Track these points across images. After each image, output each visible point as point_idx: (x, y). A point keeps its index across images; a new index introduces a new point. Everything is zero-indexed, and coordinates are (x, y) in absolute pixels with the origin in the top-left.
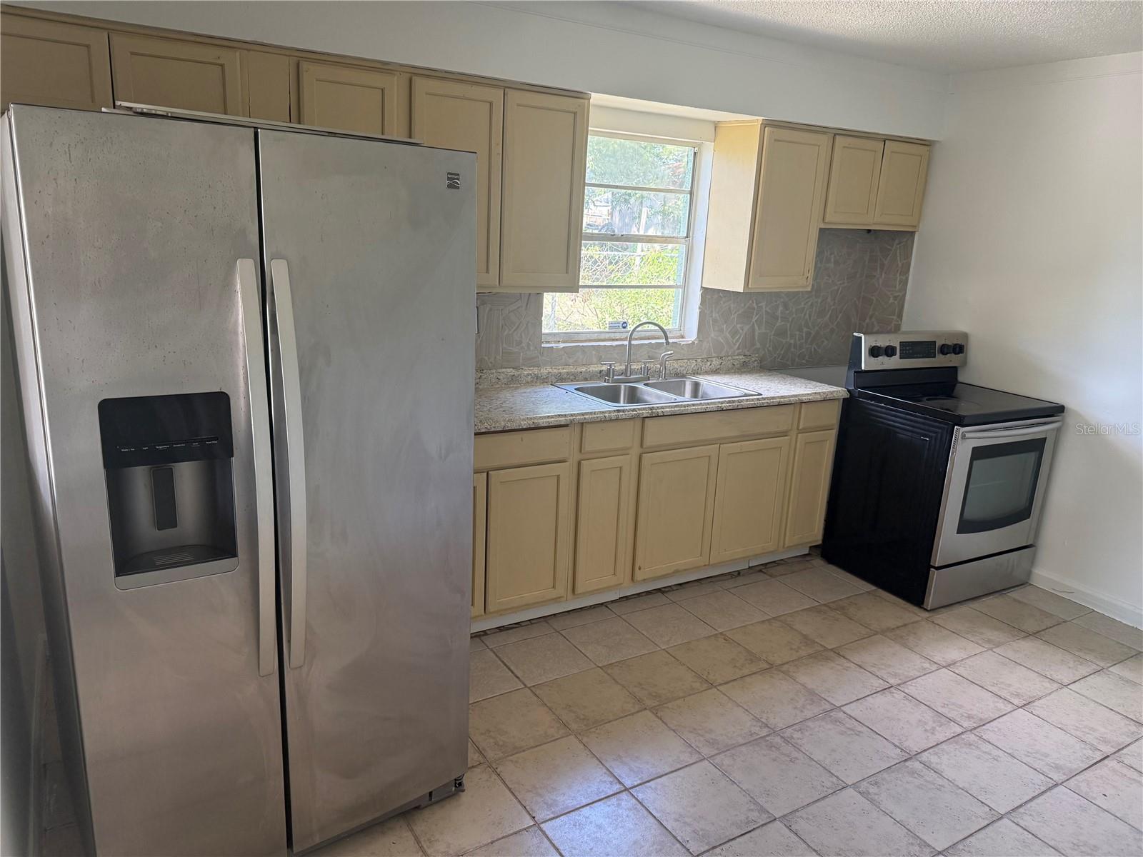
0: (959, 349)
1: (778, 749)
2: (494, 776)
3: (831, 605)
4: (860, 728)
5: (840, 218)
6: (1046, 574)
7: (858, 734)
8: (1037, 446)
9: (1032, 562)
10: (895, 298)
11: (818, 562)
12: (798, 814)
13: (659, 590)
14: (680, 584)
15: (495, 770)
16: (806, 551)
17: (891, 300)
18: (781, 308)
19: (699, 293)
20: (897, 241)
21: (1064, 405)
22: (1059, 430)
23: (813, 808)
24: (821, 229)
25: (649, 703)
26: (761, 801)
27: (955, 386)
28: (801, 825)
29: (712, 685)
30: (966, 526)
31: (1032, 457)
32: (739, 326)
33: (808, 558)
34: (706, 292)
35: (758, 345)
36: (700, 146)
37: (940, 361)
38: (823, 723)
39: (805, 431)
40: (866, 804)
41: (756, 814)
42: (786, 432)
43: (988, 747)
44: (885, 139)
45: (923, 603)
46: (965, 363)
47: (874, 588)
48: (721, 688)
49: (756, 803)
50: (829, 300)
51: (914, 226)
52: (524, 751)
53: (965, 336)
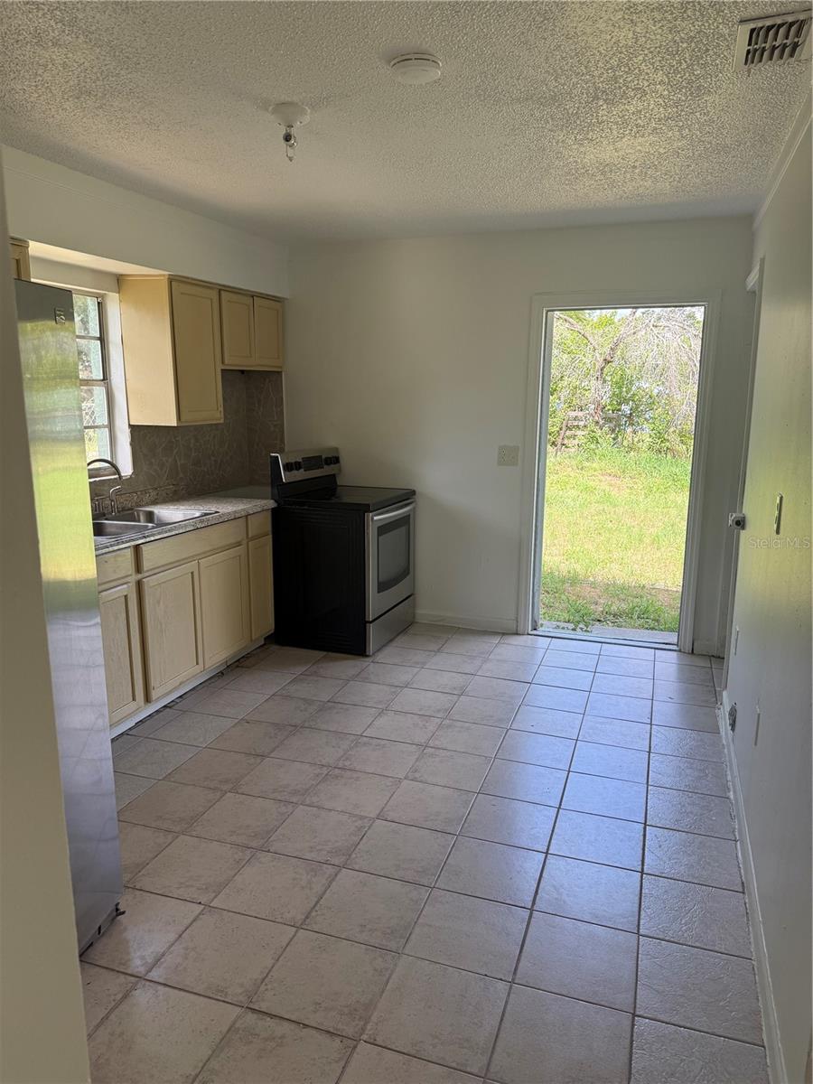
0: (336, 460)
1: (342, 777)
2: (138, 893)
3: (306, 673)
4: (383, 742)
5: (235, 362)
6: (424, 611)
7: (384, 746)
8: (405, 521)
9: (414, 606)
10: (275, 426)
11: (275, 647)
12: (385, 809)
13: (165, 706)
14: (180, 697)
15: (134, 888)
16: (263, 643)
17: (272, 429)
18: (192, 441)
19: (128, 431)
20: (267, 380)
21: (415, 489)
22: (414, 508)
23: (391, 803)
24: (222, 370)
25: (225, 787)
26: (357, 812)
27: (336, 489)
28: (391, 815)
29: (263, 756)
30: (382, 587)
31: (403, 529)
32: (164, 459)
33: (266, 647)
34: (134, 429)
35: (181, 475)
36: (103, 296)
37: (327, 470)
38: (358, 749)
39: (254, 538)
40: (421, 785)
41: (360, 822)
42: (239, 542)
43: (459, 724)
44: (253, 295)
45: (365, 652)
46: (340, 470)
47: (325, 653)
48: (272, 755)
49: (355, 816)
50: (225, 431)
51: (281, 367)
52: (148, 864)
53: (336, 449)
